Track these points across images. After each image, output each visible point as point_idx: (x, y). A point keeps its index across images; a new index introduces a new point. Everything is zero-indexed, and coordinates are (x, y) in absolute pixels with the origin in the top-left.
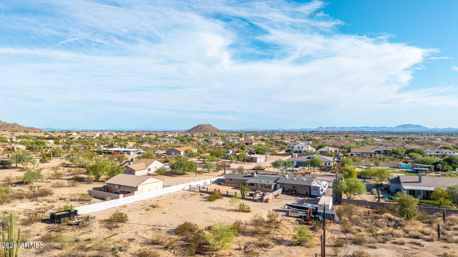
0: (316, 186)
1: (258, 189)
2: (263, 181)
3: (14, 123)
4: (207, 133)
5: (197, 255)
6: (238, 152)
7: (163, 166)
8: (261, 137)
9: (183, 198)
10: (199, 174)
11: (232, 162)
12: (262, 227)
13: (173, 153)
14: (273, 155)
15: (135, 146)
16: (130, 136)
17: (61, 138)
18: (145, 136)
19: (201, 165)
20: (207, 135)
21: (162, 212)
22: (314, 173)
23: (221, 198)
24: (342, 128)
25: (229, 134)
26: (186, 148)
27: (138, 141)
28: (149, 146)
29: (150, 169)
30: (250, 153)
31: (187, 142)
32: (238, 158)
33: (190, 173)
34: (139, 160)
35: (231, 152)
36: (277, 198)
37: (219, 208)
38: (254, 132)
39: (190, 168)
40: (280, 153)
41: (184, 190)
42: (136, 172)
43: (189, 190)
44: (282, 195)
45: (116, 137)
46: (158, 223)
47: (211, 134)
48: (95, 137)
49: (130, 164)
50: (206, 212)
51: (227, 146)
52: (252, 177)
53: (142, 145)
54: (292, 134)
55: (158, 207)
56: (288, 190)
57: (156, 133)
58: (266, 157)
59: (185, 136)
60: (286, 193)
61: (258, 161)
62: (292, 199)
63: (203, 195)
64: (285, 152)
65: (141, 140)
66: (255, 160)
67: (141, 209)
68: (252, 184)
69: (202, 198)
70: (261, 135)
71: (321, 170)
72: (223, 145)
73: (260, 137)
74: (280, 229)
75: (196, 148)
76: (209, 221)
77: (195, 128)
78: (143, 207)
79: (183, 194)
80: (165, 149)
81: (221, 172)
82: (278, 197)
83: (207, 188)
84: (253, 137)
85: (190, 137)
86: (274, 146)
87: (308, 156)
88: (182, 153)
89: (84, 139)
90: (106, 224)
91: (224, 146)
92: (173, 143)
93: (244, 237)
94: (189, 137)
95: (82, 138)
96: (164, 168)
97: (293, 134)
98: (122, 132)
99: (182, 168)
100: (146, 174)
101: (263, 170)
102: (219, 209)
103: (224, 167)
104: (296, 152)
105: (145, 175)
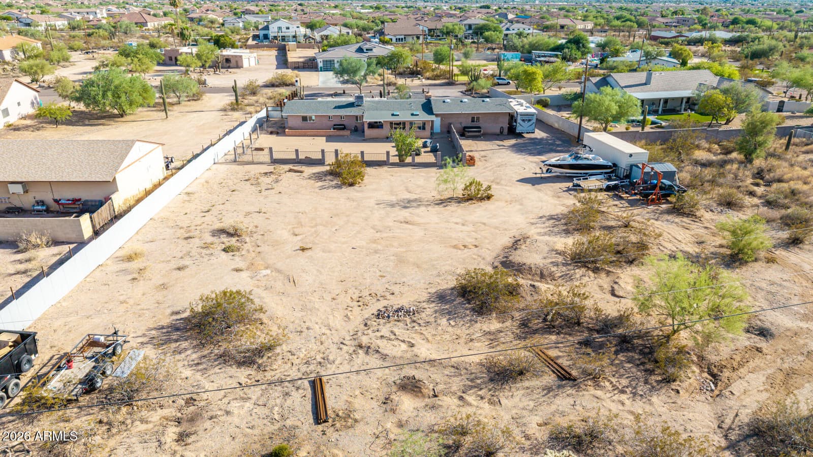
0: (527, 111)
29: (7, 109)
41: (219, 163)
43: (236, 162)
50: (401, 219)
56: (465, 128)
61: (247, 63)
66: (237, 62)
68: (380, 125)
69: (311, 181)
76: (464, 246)
83: (271, 149)
88: (7, 55)
101: (293, 85)
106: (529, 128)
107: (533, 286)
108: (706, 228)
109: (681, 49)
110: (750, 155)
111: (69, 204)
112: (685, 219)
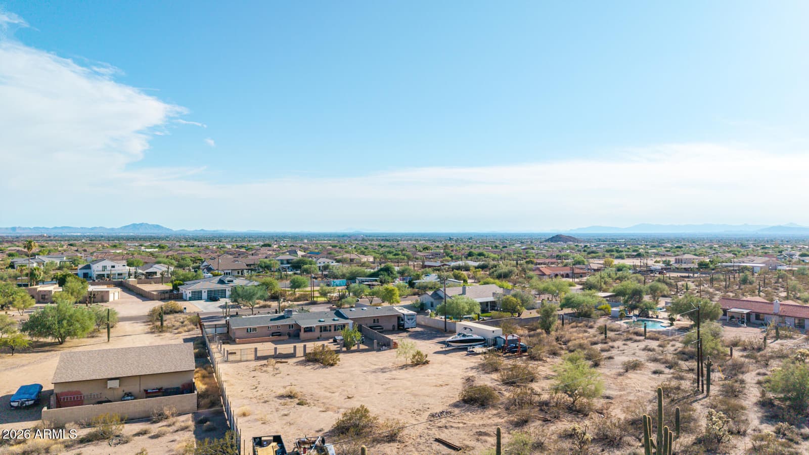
1: (323, 336)
2: (323, 320)
63: (285, 362)
68: (310, 330)
106: (412, 325)
107: (500, 393)
108: (551, 365)
109: (459, 273)
110: (548, 329)
111: (155, 392)
112: (539, 362)
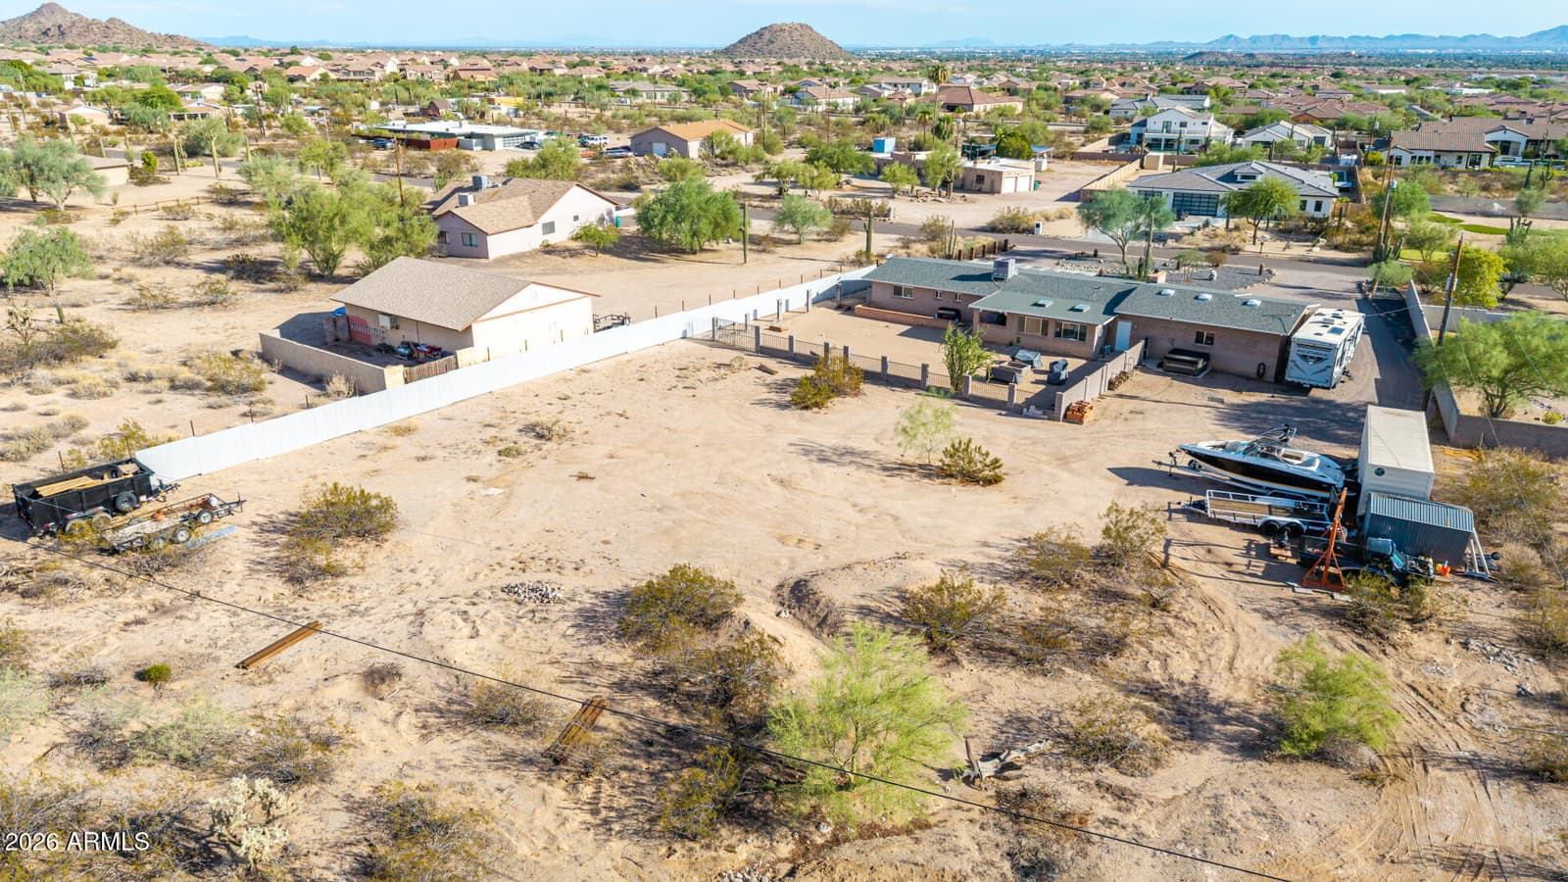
0: (1318, 338)
1: (1024, 341)
2: (1049, 303)
3: (111, 20)
4: (795, 61)
5: (724, 832)
6: (918, 146)
7: (610, 213)
8: (1005, 79)
9: (681, 386)
10: (758, 251)
11: (895, 191)
12: (1076, 596)
13: (659, 148)
14: (1060, 157)
15: (521, 113)
16: (506, 70)
17: (256, 78)
18: (566, 71)
19: (766, 205)
20: (794, 70)
21: (576, 470)
22: (1257, 248)
23: (857, 392)
24: (1314, 40)
25: (879, 66)
26: (709, 127)
27: (534, 91)
28: (574, 112)
29: (553, 223)
30: (973, 151)
31: (718, 97)
32: (920, 175)
33: (721, 246)
34: (505, 183)
35: (890, 144)
36: (1121, 396)
37: (846, 455)
38: (971, 57)
39: (717, 225)
40: (1090, 148)
41: (691, 339)
42: (489, 239)
43: (713, 342)
44: (1139, 376)
45: (456, 76)
46: (542, 549)
47: (810, 64)
48: (378, 76)
49: (463, 202)
50: (784, 474)
51: (876, 117)
52: (996, 279)
53: (546, 110)
54: (1122, 64)
55: (563, 436)
56: (1172, 352)
57: (604, 59)
58: (1038, 170)
59: (711, 73)
60: (1160, 365)
61: (1007, 186)
62: (1191, 399)
63: (771, 373)
64: (1110, 144)
65: (545, 88)
67: (480, 447)
68: (1000, 319)
69: (764, 389)
70: (1002, 68)
71: (1281, 231)
72: (857, 110)
73: (1001, 78)
74: (1176, 617)
75: (750, 123)
76: (800, 541)
77: (750, 41)
78: (492, 432)
79: (684, 363)
80: (631, 126)
81: (853, 243)
82: (1122, 389)
83: (791, 333)
84: (971, 78)
85: (728, 75)
86: (1060, 118)
87: (1226, 169)
88: (694, 149)
89: (339, 80)
90: (287, 546)
91: (863, 116)
92: (664, 101)
93: (984, 675)
94: (726, 78)
95: (333, 76)
96: (612, 220)
97: (1123, 67)
98: (484, 55)
99: (685, 226)
100: (537, 245)
101: (1030, 231)
102: (848, 458)
103: (866, 216)
104: (1155, 145)
105: (533, 254)
106: (1316, 377)
